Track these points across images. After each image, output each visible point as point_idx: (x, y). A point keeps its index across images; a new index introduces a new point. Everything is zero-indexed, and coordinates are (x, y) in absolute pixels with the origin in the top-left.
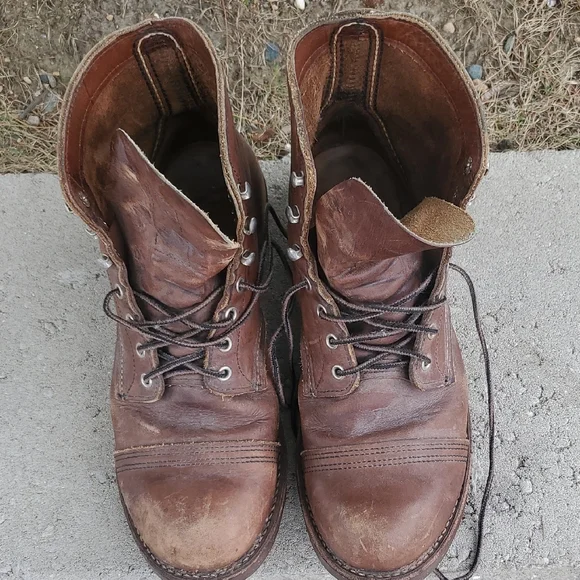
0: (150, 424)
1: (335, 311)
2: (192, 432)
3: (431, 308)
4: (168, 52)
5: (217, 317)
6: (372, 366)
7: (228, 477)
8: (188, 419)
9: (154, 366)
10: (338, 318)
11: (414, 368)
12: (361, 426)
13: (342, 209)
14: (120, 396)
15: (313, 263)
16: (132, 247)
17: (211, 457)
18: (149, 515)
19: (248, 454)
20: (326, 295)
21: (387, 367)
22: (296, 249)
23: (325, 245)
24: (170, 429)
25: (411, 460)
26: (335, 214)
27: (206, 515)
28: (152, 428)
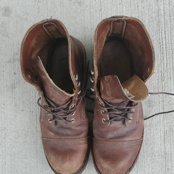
0: (51, 132)
1: (104, 105)
2: (63, 135)
3: (132, 107)
5: (70, 108)
6: (114, 120)
7: (74, 149)
8: (62, 131)
9: (52, 118)
10: (105, 107)
11: (126, 122)
12: (110, 135)
13: (110, 83)
14: (42, 122)
15: (98, 92)
17: (69, 143)
18: (52, 160)
19: (79, 142)
20: (101, 101)
21: (119, 120)
22: (93, 88)
23: (103, 89)
24: (57, 133)
25: (123, 147)
26: (108, 83)
28: (52, 133)
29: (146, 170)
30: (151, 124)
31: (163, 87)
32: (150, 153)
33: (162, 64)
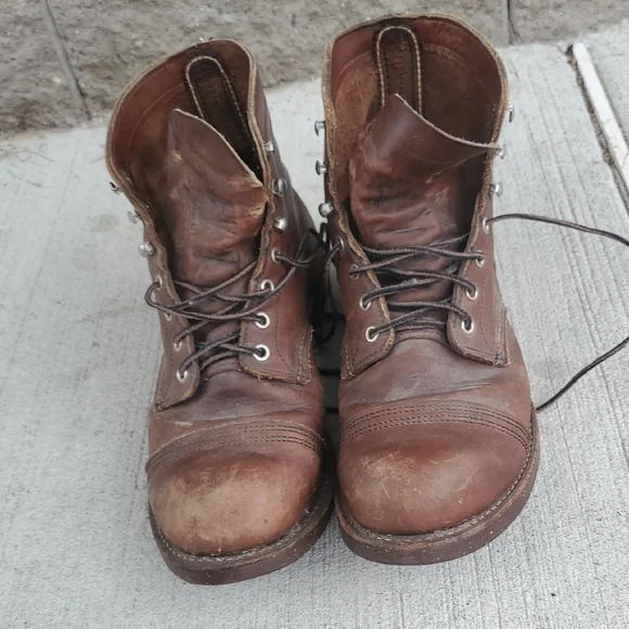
4: (215, 80)
5: (252, 285)
9: (190, 353)
11: (451, 325)
14: (157, 405)
15: (344, 214)
16: (176, 235)
27: (232, 478)
28: (185, 423)
29: (571, 574)
30: (566, 423)
31: (589, 325)
32: (577, 512)
33: (577, 273)
